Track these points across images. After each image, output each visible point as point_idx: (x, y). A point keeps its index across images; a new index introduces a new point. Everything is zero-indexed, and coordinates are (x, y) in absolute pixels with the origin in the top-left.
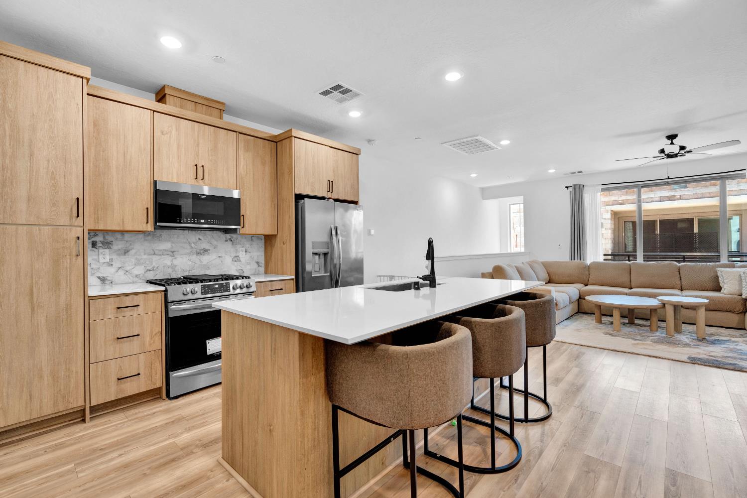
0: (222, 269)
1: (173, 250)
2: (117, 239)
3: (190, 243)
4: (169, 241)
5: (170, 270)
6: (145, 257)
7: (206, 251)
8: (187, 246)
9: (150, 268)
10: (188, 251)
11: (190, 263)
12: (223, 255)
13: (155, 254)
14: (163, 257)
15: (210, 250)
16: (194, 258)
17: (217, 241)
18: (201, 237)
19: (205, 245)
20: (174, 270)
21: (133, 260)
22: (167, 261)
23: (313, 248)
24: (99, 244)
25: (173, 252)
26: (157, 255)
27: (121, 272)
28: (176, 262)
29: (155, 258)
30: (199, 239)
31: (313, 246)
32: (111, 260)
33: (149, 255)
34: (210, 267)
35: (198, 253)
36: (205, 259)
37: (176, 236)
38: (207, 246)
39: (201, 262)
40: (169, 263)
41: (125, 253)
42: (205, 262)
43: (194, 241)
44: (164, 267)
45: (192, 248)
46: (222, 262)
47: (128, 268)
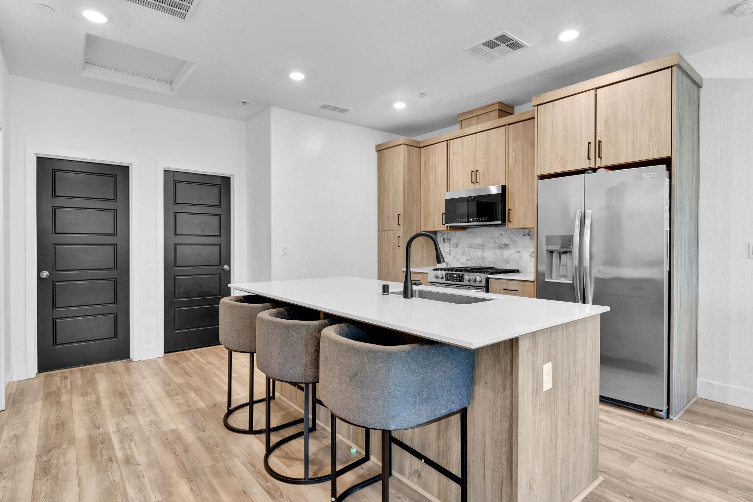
0: (520, 264)
1: (482, 244)
2: (453, 236)
3: (494, 238)
4: (480, 237)
5: (481, 261)
6: (467, 249)
7: (506, 245)
8: (492, 240)
9: (469, 258)
10: (492, 245)
11: (494, 256)
12: (521, 250)
13: (472, 247)
14: (477, 250)
15: (509, 245)
16: (497, 251)
17: (516, 236)
18: (503, 233)
19: (505, 240)
20: (483, 262)
21: (461, 251)
22: (479, 253)
23: (547, 245)
24: (446, 240)
25: (482, 246)
26: (473, 248)
27: (455, 260)
28: (485, 255)
29: (472, 250)
30: (501, 235)
31: (547, 241)
32: (450, 250)
33: (469, 248)
34: (510, 261)
35: (500, 248)
36: (507, 253)
37: (485, 232)
38: (507, 241)
39: (502, 256)
40: (480, 256)
41: (457, 246)
42: (505, 256)
43: (497, 236)
44: (477, 258)
45: (496, 242)
46: (520, 257)
47: (458, 257)
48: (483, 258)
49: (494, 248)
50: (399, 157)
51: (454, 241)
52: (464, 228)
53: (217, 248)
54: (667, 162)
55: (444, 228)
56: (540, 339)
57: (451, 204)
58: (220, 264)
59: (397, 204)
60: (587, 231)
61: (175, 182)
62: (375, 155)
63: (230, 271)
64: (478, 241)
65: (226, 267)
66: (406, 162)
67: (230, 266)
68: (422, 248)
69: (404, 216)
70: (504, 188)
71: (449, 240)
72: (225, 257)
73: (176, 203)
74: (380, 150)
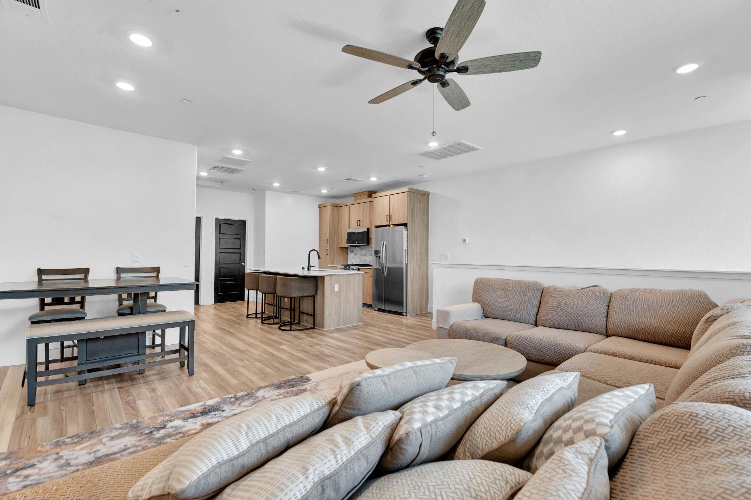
48: (366, 260)
49: (370, 255)
50: (328, 211)
51: (355, 252)
52: (358, 246)
53: (239, 255)
54: (405, 225)
55: (347, 246)
56: (334, 278)
57: (349, 235)
58: (240, 262)
59: (327, 235)
60: (384, 247)
61: (220, 224)
62: (318, 209)
63: (245, 266)
64: (364, 252)
65: (243, 264)
66: (331, 214)
67: (245, 263)
68: (340, 255)
69: (330, 240)
70: (368, 229)
71: (353, 251)
72: (242, 258)
73: (220, 233)
74: (320, 207)
